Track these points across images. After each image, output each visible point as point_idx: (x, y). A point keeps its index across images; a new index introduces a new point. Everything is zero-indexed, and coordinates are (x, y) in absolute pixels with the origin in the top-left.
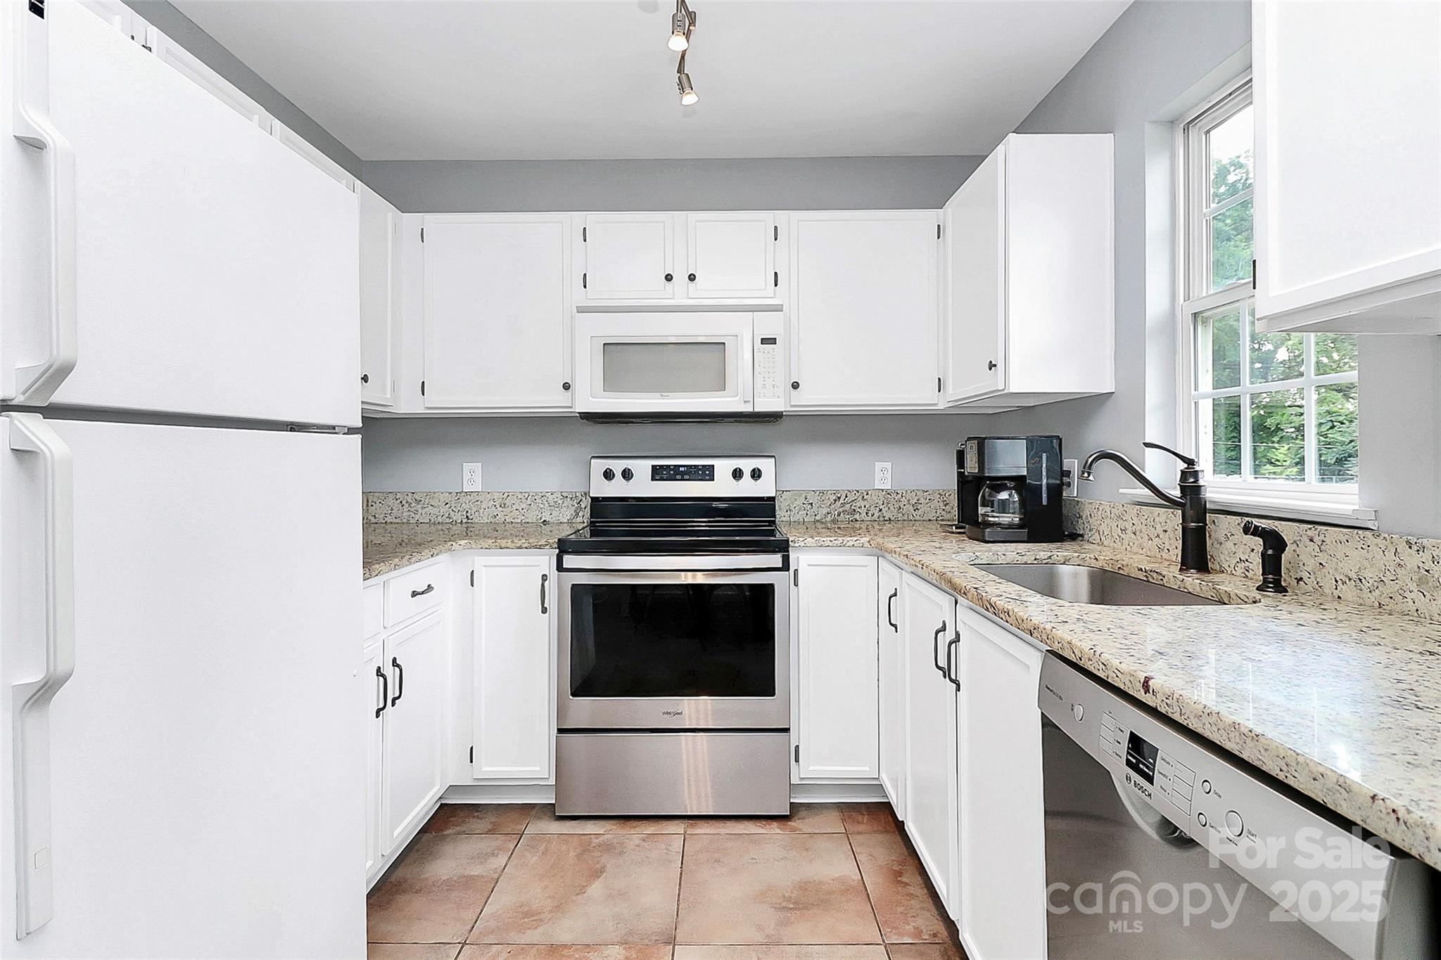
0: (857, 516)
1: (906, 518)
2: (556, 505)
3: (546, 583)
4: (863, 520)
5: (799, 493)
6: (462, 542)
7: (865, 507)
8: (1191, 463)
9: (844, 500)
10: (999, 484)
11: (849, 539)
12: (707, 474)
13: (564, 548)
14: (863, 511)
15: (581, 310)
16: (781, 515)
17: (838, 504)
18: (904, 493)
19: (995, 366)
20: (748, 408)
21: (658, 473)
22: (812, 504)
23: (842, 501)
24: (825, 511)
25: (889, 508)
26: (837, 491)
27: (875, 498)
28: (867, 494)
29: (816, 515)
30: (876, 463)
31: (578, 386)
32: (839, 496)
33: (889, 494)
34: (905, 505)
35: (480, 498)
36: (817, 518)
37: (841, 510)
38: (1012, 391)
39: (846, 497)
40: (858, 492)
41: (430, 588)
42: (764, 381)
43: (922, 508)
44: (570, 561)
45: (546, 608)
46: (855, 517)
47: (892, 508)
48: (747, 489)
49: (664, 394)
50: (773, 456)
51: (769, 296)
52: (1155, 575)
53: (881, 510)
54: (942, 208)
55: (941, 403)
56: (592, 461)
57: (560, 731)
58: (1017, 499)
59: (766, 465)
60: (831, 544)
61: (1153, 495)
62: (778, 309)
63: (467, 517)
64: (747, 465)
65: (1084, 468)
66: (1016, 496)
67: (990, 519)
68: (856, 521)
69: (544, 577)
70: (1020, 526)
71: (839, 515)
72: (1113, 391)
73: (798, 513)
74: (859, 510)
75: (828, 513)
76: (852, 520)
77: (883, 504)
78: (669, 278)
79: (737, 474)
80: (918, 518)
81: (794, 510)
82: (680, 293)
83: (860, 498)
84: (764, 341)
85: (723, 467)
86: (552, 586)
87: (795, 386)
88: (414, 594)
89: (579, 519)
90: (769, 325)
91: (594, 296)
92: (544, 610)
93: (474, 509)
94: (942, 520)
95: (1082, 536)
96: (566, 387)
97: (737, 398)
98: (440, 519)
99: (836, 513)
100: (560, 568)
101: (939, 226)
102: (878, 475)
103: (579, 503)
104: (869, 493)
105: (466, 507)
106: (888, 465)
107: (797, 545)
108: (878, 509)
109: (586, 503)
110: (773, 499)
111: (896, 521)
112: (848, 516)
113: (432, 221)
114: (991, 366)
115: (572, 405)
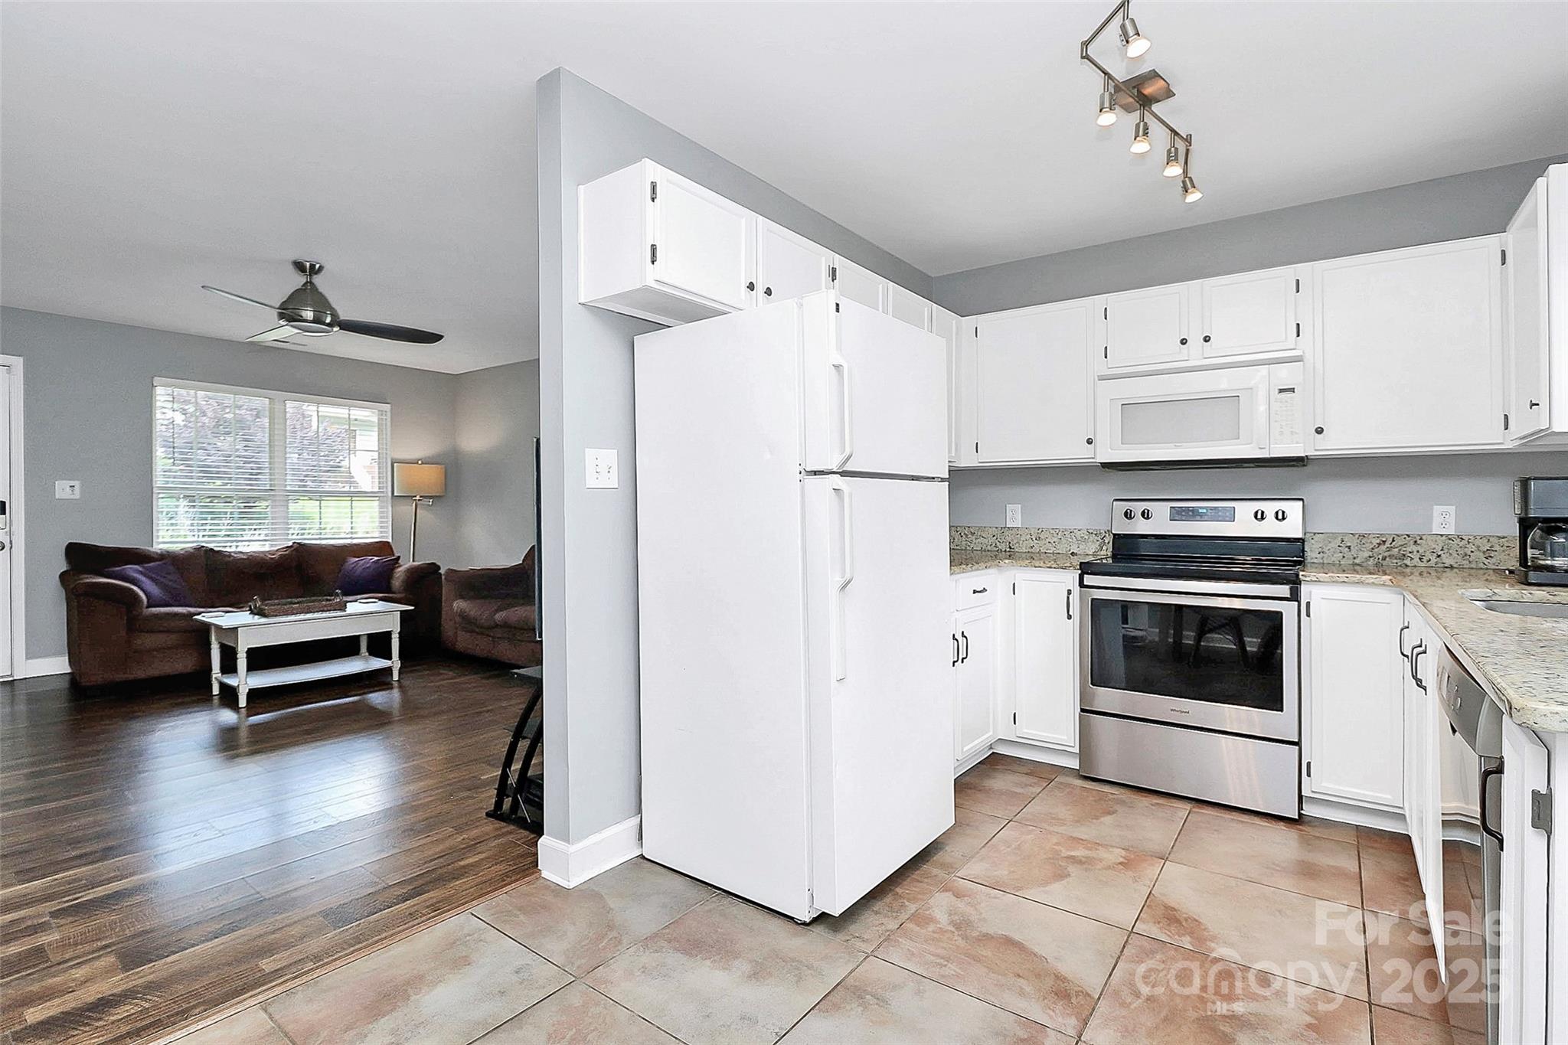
0: (1408, 562)
1: (1472, 566)
2: (1083, 540)
3: (1071, 597)
4: (1415, 566)
5: (1334, 535)
6: (1007, 561)
7: (1418, 552)
9: (1391, 544)
10: (1553, 525)
12: (1229, 516)
13: (1086, 568)
14: (1416, 556)
15: (1102, 378)
17: (1383, 548)
18: (1472, 538)
19: (1536, 404)
20: (1263, 454)
21: (1177, 515)
22: (1349, 547)
23: (1387, 544)
24: (1366, 554)
25: (1451, 554)
26: (1381, 534)
27: (1431, 543)
28: (1421, 539)
29: (1354, 558)
30: (1435, 506)
31: (1098, 441)
32: (1384, 539)
33: (1450, 539)
34: (1472, 552)
35: (1020, 533)
36: (1357, 561)
37: (1387, 554)
38: (1559, 430)
39: (1393, 541)
40: (1409, 536)
41: (985, 590)
42: (1282, 428)
43: (1501, 556)
44: (1089, 580)
45: (1070, 615)
46: (1405, 562)
47: (1454, 554)
48: (1271, 528)
49: (1179, 444)
50: (1302, 500)
51: (1290, 348)
53: (1439, 556)
54: (1504, 232)
55: (1508, 441)
56: (1115, 503)
57: (1083, 711)
59: (1294, 510)
60: (1346, 580)
62: (1298, 359)
63: (1010, 548)
64: (1268, 508)
67: (1541, 562)
68: (1407, 566)
69: (1069, 592)
71: (1384, 559)
73: (1333, 555)
74: (1410, 555)
75: (1370, 557)
76: (1400, 566)
77: (1442, 550)
78: (1184, 342)
79: (1259, 516)
80: (1490, 566)
81: (1328, 552)
82: (1195, 354)
83: (1412, 542)
84: (1281, 391)
85: (1245, 510)
86: (1075, 599)
87: (1319, 431)
88: (975, 592)
89: (1103, 553)
90: (1285, 375)
91: (1115, 363)
92: (1069, 617)
93: (1015, 542)
96: (1089, 442)
97: (1252, 445)
98: (989, 548)
99: (1380, 557)
100: (1082, 585)
101: (1502, 252)
102: (1437, 520)
103: (1103, 538)
104: (1424, 537)
105: (1009, 539)
106: (1452, 509)
107: (1309, 579)
108: (1435, 554)
109: (1109, 539)
110: (1302, 541)
111: (1461, 568)
112: (1395, 561)
113: (983, 321)
114: (1532, 405)
115: (1095, 456)
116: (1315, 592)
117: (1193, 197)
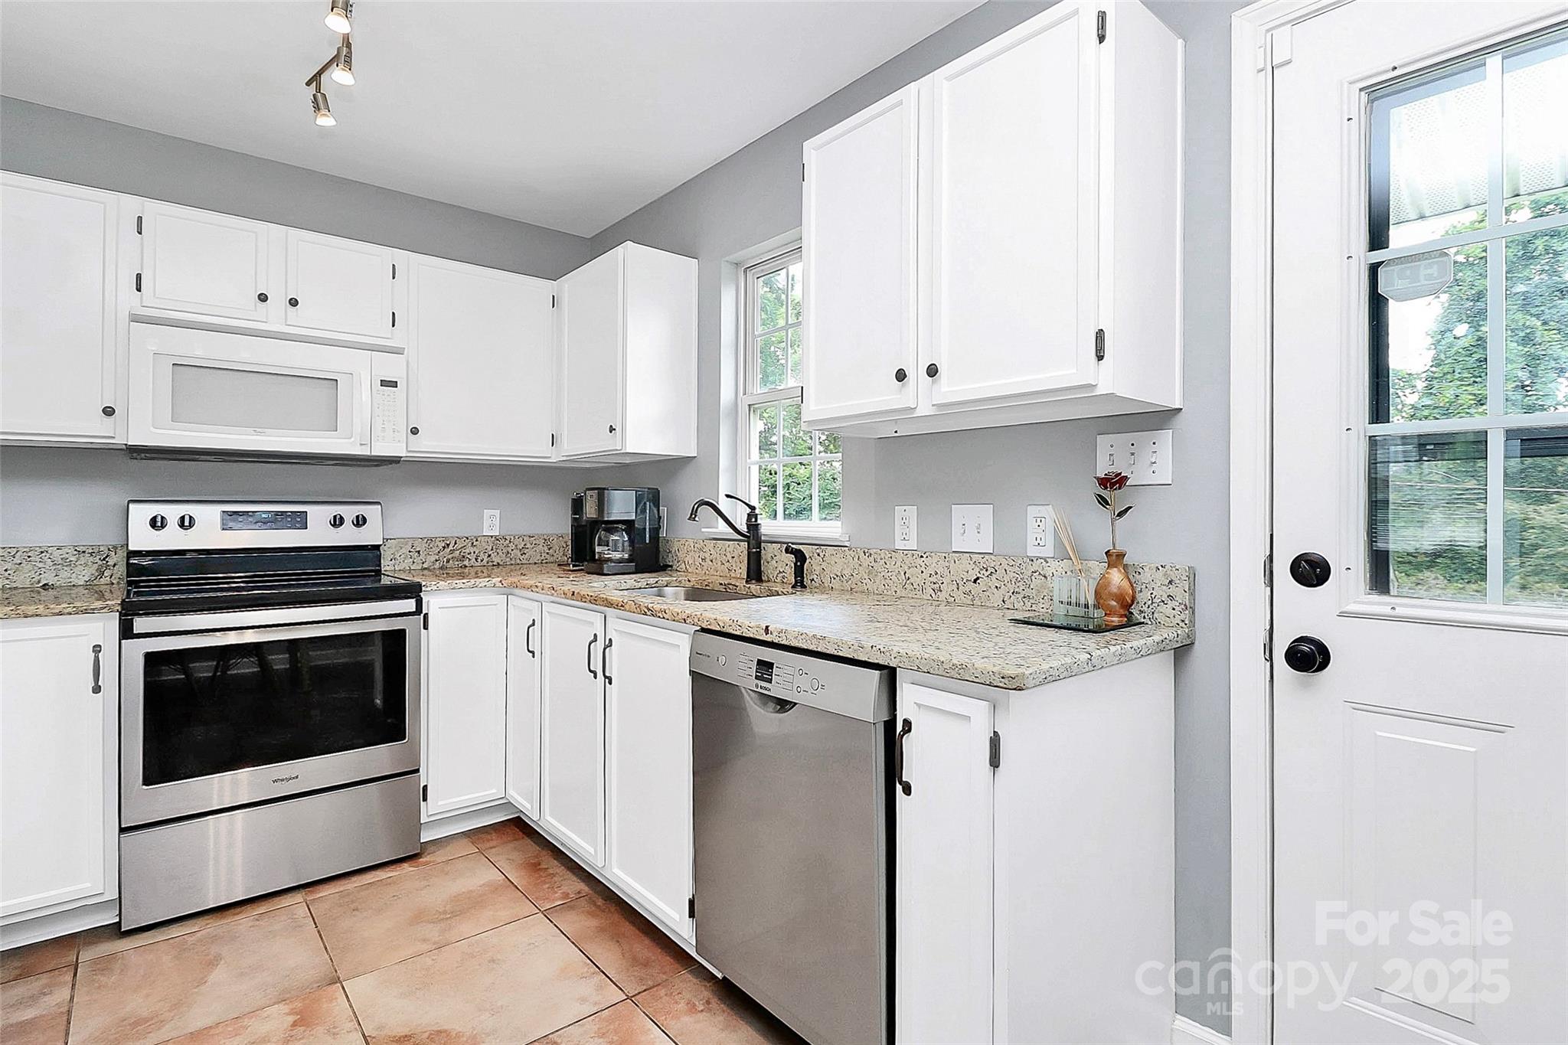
0: (466, 563)
1: (512, 562)
2: (66, 563)
3: (101, 655)
4: (472, 566)
5: (405, 540)
7: (474, 553)
8: (753, 508)
9: (453, 546)
10: (611, 526)
11: (481, 580)
12: (300, 521)
14: (473, 557)
15: (136, 319)
16: (386, 565)
17: (447, 550)
18: (512, 538)
19: (615, 429)
20: (364, 452)
21: (231, 519)
22: (419, 552)
23: (451, 547)
24: (433, 559)
25: (498, 553)
26: (446, 538)
27: (484, 544)
28: (477, 540)
29: (423, 563)
30: (485, 511)
32: (448, 542)
33: (498, 540)
34: (512, 550)
36: (425, 566)
37: (450, 556)
38: (627, 451)
39: (456, 543)
40: (467, 538)
42: (383, 424)
43: (529, 553)
44: (141, 624)
45: (100, 686)
46: (465, 563)
47: (501, 553)
48: (348, 536)
49: (258, 430)
50: (378, 503)
51: (382, 333)
52: (731, 587)
53: (489, 556)
54: (556, 281)
55: (554, 456)
56: (130, 505)
57: (123, 830)
58: (627, 539)
59: (372, 512)
60: (463, 586)
61: (732, 531)
62: (398, 351)
64: (349, 512)
65: (692, 511)
66: (626, 536)
67: (606, 556)
68: (466, 566)
69: (97, 649)
70: (629, 560)
71: (448, 561)
72: (696, 455)
73: (404, 561)
74: (468, 556)
75: (436, 561)
76: (461, 567)
77: (492, 550)
78: (263, 298)
79: (337, 522)
80: (524, 562)
82: (274, 316)
83: (470, 545)
84: (384, 383)
85: (319, 515)
86: (109, 660)
87: (415, 431)
89: (103, 581)
90: (391, 368)
91: (151, 300)
92: (97, 689)
94: (546, 563)
95: (671, 566)
96: (108, 412)
97: (353, 439)
99: (445, 559)
101: (553, 296)
102: (487, 522)
103: (104, 559)
104: (479, 539)
106: (497, 513)
107: (429, 589)
108: (487, 554)
109: (118, 558)
110: (377, 547)
111: (505, 565)
112: (457, 563)
114: (612, 429)
115: (115, 434)
116: (433, 602)
117: (325, 121)
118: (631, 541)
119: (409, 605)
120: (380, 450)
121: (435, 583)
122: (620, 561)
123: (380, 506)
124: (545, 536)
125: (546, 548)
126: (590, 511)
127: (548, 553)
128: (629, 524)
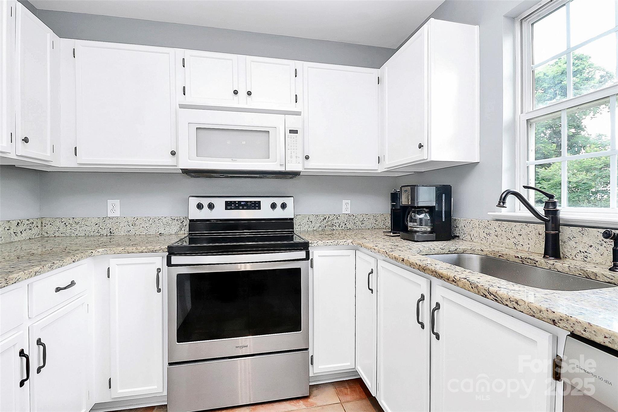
0: (334, 228)
1: (357, 228)
2: (168, 224)
3: (160, 274)
4: (337, 230)
5: (305, 216)
6: (100, 250)
7: (338, 223)
8: (551, 197)
9: (328, 219)
10: (420, 210)
11: (341, 241)
12: (256, 206)
13: (172, 251)
14: (337, 225)
15: (182, 106)
16: (297, 229)
17: (325, 221)
18: (357, 215)
19: (423, 146)
20: (282, 169)
21: (229, 206)
22: (312, 222)
24: (318, 225)
26: (324, 214)
27: (343, 218)
28: (339, 216)
30: (343, 200)
31: (180, 153)
32: (325, 217)
33: (349, 216)
34: (357, 221)
35: (119, 221)
36: (315, 229)
37: (326, 224)
38: (432, 161)
39: (329, 218)
40: (335, 215)
41: (73, 283)
42: (291, 154)
43: (366, 223)
44: (175, 260)
45: (160, 289)
46: (333, 228)
47: (351, 223)
48: (278, 214)
49: (234, 159)
51: (293, 107)
52: (529, 261)
53: (346, 224)
54: (379, 69)
55: (380, 169)
56: (190, 198)
57: (170, 364)
58: (429, 218)
59: (289, 202)
60: (331, 244)
62: (298, 114)
63: (110, 232)
64: (279, 202)
66: (428, 216)
67: (415, 229)
68: (334, 230)
69: (159, 270)
70: (431, 232)
72: (479, 162)
73: (304, 226)
74: (335, 224)
75: (320, 226)
76: (332, 230)
77: (347, 221)
78: (236, 92)
79: (273, 206)
80: (363, 228)
81: (302, 225)
82: (242, 101)
83: (336, 218)
84: (291, 131)
85: (266, 202)
86: (164, 276)
87: (307, 158)
88: (58, 290)
89: (182, 232)
90: (294, 122)
91: (190, 99)
92: (159, 290)
93: (115, 227)
94: (375, 229)
95: (458, 237)
96: (173, 153)
97: (276, 163)
98: (92, 234)
99: (324, 226)
100: (169, 264)
101: (378, 77)
102: (344, 207)
103: (182, 223)
105: (110, 226)
106: (349, 201)
107: (313, 245)
108: (344, 224)
109: (187, 223)
110: (292, 219)
111: (353, 229)
112: (330, 227)
113: (79, 44)
114: (421, 146)
115: (177, 164)
116: (315, 253)
118: (432, 220)
119: (302, 254)
120: (290, 168)
121: (316, 242)
122: (425, 232)
123: (293, 198)
124: (374, 215)
125: (374, 221)
126: (404, 200)
127: (375, 224)
128: (430, 210)
